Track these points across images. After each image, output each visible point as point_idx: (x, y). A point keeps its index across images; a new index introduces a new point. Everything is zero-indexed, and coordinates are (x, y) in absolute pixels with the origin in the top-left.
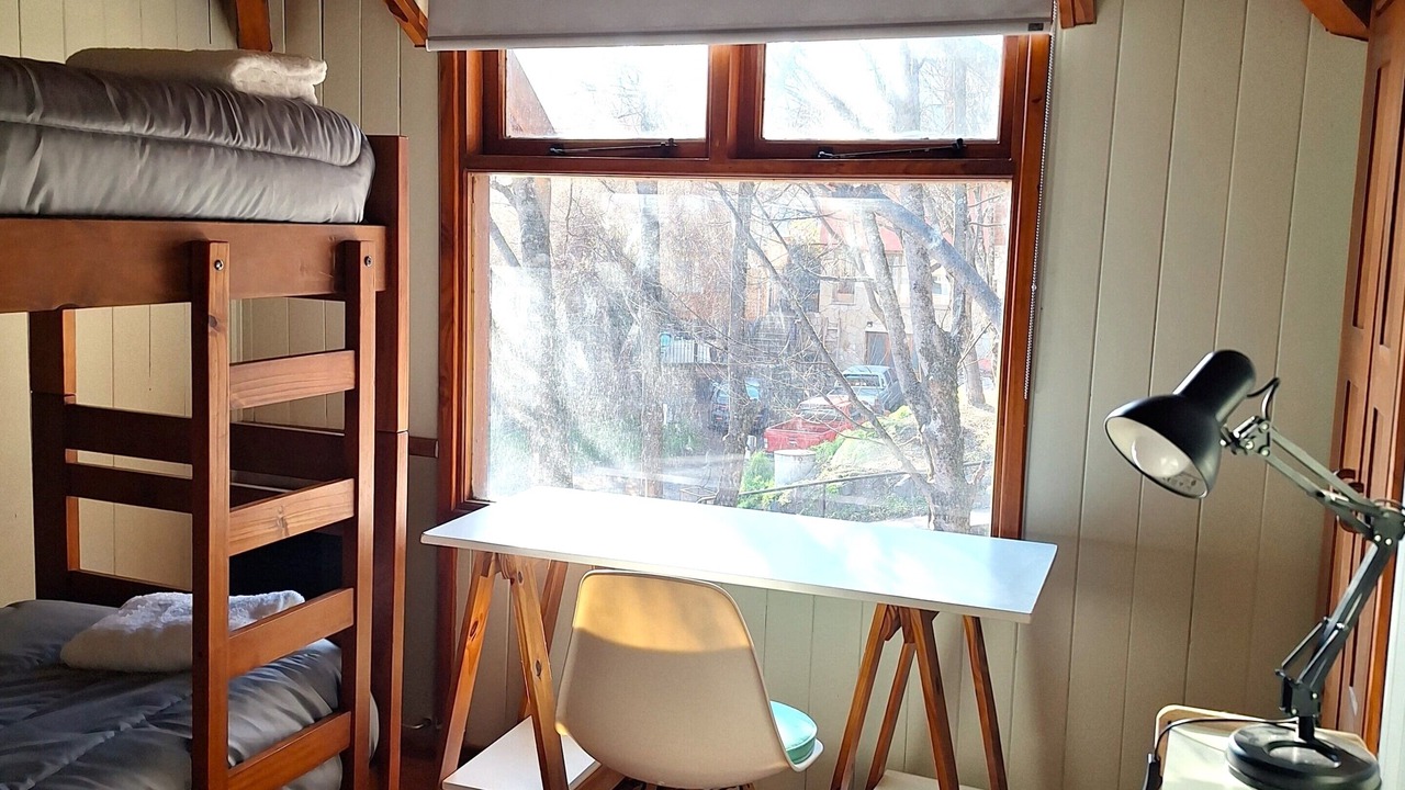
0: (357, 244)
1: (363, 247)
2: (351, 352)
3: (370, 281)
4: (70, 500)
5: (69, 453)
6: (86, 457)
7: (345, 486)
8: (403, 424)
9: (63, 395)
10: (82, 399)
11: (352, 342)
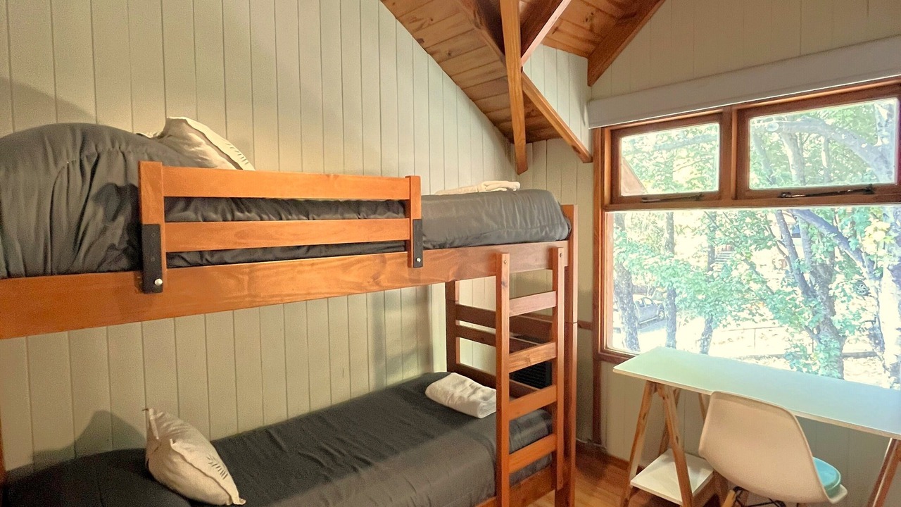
0: (557, 249)
1: (559, 249)
2: (555, 292)
3: (562, 263)
4: (457, 338)
5: (457, 321)
6: (462, 323)
7: (552, 345)
8: (575, 319)
9: (454, 301)
10: (461, 303)
11: (555, 288)
